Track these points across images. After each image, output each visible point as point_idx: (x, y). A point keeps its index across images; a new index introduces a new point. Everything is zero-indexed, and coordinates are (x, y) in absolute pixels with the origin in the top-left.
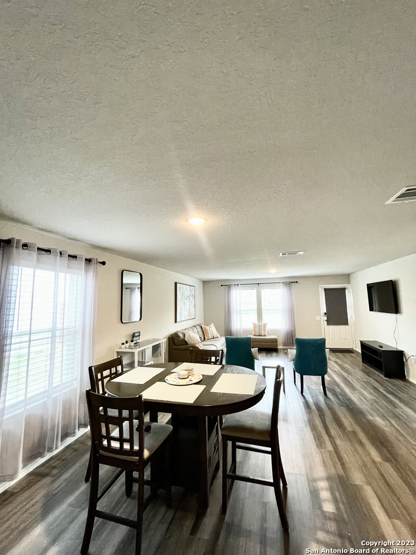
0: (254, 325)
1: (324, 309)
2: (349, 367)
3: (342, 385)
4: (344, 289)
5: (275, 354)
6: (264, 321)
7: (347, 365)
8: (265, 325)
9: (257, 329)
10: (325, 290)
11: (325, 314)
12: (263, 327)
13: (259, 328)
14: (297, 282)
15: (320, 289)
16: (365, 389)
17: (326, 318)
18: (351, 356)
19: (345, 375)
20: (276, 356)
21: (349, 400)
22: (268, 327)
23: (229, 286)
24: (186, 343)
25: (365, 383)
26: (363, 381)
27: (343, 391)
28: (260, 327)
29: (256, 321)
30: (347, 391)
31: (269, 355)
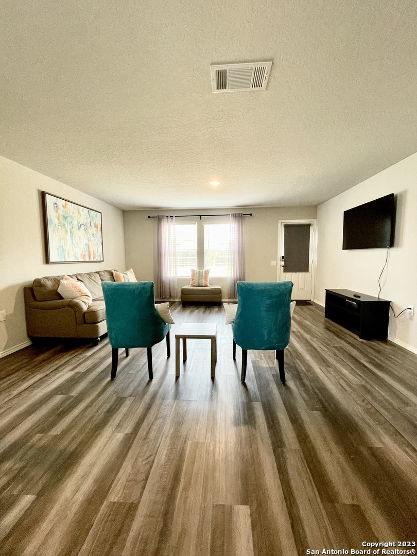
0: (193, 271)
1: (281, 252)
2: (310, 324)
3: (308, 357)
4: (308, 226)
5: (216, 309)
6: (206, 268)
7: (307, 322)
8: (207, 272)
9: (196, 278)
10: (286, 226)
11: (283, 257)
12: (204, 274)
13: (199, 276)
14: (251, 215)
15: (280, 225)
16: (342, 362)
17: (283, 263)
18: (309, 309)
19: (307, 336)
20: (217, 312)
21: (323, 389)
22: (211, 275)
23: (159, 219)
24: (60, 297)
25: (338, 350)
26: (334, 347)
27: (309, 368)
28: (201, 274)
29: (196, 268)
30: (317, 368)
31: (207, 312)
